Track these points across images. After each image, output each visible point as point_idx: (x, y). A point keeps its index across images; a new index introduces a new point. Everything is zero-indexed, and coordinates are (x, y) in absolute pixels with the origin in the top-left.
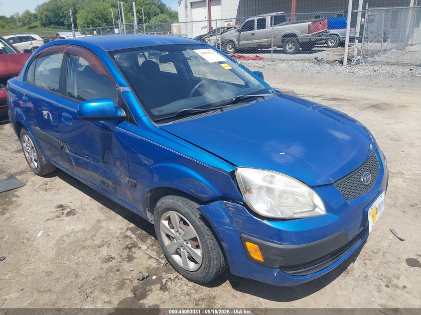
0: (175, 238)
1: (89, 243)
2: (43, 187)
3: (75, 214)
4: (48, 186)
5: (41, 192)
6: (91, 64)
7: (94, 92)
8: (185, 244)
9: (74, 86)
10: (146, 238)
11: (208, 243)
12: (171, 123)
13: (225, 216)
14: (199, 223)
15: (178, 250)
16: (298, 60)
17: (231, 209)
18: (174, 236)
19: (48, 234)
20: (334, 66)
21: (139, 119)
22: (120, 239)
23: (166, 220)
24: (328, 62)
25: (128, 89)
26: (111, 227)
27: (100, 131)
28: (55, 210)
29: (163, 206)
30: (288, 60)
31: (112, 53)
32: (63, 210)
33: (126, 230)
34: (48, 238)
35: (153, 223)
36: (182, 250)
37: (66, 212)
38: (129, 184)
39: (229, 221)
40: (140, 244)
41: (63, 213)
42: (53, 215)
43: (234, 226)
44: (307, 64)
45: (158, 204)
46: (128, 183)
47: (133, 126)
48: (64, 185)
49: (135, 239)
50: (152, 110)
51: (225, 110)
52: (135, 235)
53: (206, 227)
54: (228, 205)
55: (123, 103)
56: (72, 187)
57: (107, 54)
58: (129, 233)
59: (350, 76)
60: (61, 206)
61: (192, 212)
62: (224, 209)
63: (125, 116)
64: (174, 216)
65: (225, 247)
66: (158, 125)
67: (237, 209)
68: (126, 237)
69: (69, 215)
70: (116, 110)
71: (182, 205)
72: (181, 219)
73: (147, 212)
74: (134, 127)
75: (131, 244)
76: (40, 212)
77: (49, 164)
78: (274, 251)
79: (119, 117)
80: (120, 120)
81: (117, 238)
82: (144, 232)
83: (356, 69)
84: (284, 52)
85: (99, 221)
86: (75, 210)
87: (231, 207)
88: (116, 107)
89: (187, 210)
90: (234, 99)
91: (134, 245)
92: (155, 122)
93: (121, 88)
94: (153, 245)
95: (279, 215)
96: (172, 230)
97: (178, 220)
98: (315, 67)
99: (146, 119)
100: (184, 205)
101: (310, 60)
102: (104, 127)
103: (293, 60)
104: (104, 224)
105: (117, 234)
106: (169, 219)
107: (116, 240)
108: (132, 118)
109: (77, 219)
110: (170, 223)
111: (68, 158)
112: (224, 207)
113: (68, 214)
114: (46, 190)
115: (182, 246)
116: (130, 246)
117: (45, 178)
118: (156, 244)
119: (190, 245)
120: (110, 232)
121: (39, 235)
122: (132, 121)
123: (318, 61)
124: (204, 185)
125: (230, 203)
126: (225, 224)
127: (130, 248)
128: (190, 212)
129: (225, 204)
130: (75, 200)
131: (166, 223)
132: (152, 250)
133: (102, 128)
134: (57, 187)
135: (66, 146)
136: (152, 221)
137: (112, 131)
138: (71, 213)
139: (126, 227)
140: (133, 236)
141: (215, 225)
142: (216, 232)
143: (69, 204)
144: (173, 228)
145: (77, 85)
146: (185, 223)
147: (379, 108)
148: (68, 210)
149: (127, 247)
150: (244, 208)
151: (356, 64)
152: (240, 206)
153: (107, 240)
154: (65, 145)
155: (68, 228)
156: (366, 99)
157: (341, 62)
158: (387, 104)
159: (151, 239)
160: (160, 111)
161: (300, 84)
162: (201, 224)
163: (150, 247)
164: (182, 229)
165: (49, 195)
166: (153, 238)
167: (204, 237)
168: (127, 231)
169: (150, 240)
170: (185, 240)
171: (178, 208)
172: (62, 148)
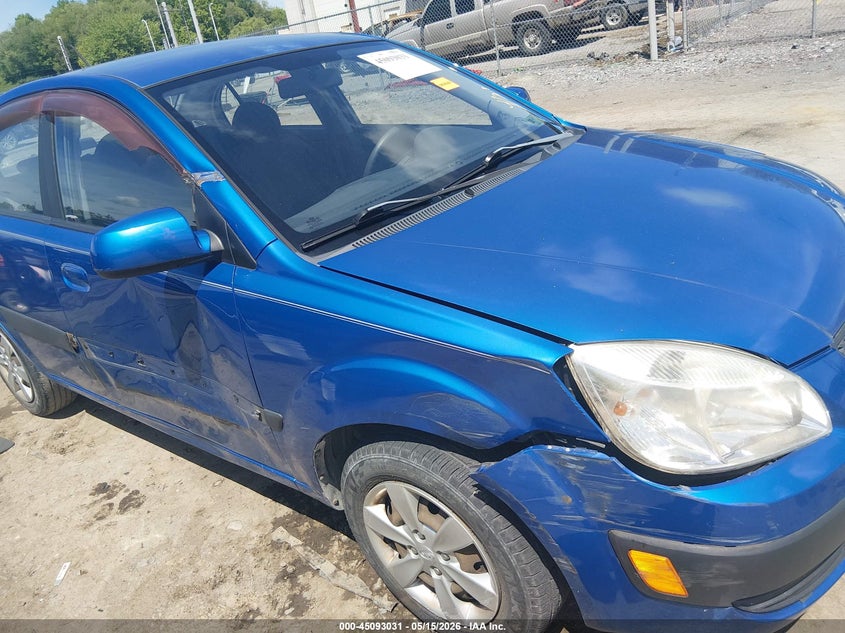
0: (410, 547)
1: (187, 577)
2: (55, 443)
3: (139, 505)
4: (65, 441)
5: (53, 458)
6: (113, 133)
7: (133, 199)
8: (442, 561)
9: (78, 192)
10: (327, 539)
11: (513, 561)
12: (349, 248)
13: (559, 489)
14: (478, 511)
15: (423, 577)
16: (554, 65)
17: (572, 466)
18: (406, 544)
19: (83, 568)
20: (632, 64)
21: (261, 251)
22: (263, 554)
23: (377, 503)
24: (618, 59)
25: (216, 176)
26: (233, 526)
27: (163, 296)
28: (90, 499)
29: (367, 471)
30: (534, 68)
31: (158, 92)
32: (109, 497)
33: (271, 526)
34: (85, 579)
35: (340, 507)
36: (434, 575)
37: (116, 500)
38: (264, 421)
39: (570, 499)
40: (315, 560)
41: (111, 505)
42: (89, 514)
43: (588, 510)
44: (575, 68)
45: (352, 465)
46: (260, 419)
47: (249, 273)
48: (102, 431)
49: (300, 550)
50: (289, 221)
51: (478, 191)
52: (298, 536)
53: (500, 519)
54: (563, 457)
55: (210, 217)
56: (123, 432)
57: (147, 96)
58: (281, 534)
59: (673, 80)
60: (103, 488)
61: (454, 482)
62: (552, 470)
63: (223, 248)
64: (400, 492)
65: (568, 568)
66: (316, 260)
67: (591, 465)
68: (276, 545)
69: (125, 510)
70: (196, 237)
71: (420, 467)
72: (421, 500)
73: (322, 485)
74: (249, 275)
75: (293, 564)
76: (55, 512)
77: (57, 388)
78: (717, 566)
79: (207, 255)
80: (211, 261)
81: (255, 552)
82: (317, 524)
83: (680, 63)
84: (521, 53)
85: (200, 512)
86: (137, 492)
87: (572, 462)
88: (194, 229)
89: (437, 478)
90: (488, 159)
91: (301, 566)
92: (306, 251)
93: (198, 175)
94: (348, 558)
95: (715, 462)
96: (401, 529)
97: (413, 503)
98: (592, 74)
99: (279, 250)
100: (425, 464)
101: (579, 62)
102: (171, 285)
103: (543, 66)
104: (215, 520)
105: (253, 542)
106: (386, 500)
107: (252, 558)
108: (242, 252)
109: (149, 516)
110: (389, 510)
111: (97, 372)
112: (550, 462)
113: (125, 506)
114: (63, 451)
115: (433, 567)
116: (290, 569)
117: (57, 420)
118: (355, 552)
119: (456, 565)
120: (232, 538)
121: (62, 574)
122: (242, 261)
123: (598, 59)
124: (478, 408)
125: (568, 450)
126: (560, 509)
127: (292, 577)
128: (447, 484)
129: (553, 455)
130: (134, 465)
131: (379, 511)
132: (348, 572)
133: (167, 286)
134: (87, 439)
135: (86, 344)
136: (337, 504)
137: (194, 293)
138: (131, 502)
139: (271, 519)
140: (293, 541)
141: (530, 515)
142: (536, 533)
143: (123, 480)
144: (402, 523)
145: (84, 188)
146: (434, 509)
147: (761, 136)
148: (122, 495)
149: (284, 576)
150: (614, 459)
151: (678, 54)
152: (599, 455)
153: (231, 562)
154: (84, 343)
155: (130, 545)
156: (727, 122)
157: (647, 55)
158: (774, 125)
159: (340, 540)
160: (312, 219)
161: (574, 112)
162: (483, 512)
163: (342, 565)
164: (426, 525)
165: (71, 464)
166: (344, 538)
167: (499, 547)
168: (274, 529)
169: (338, 543)
170: (440, 553)
171: (412, 476)
172: (77, 350)
